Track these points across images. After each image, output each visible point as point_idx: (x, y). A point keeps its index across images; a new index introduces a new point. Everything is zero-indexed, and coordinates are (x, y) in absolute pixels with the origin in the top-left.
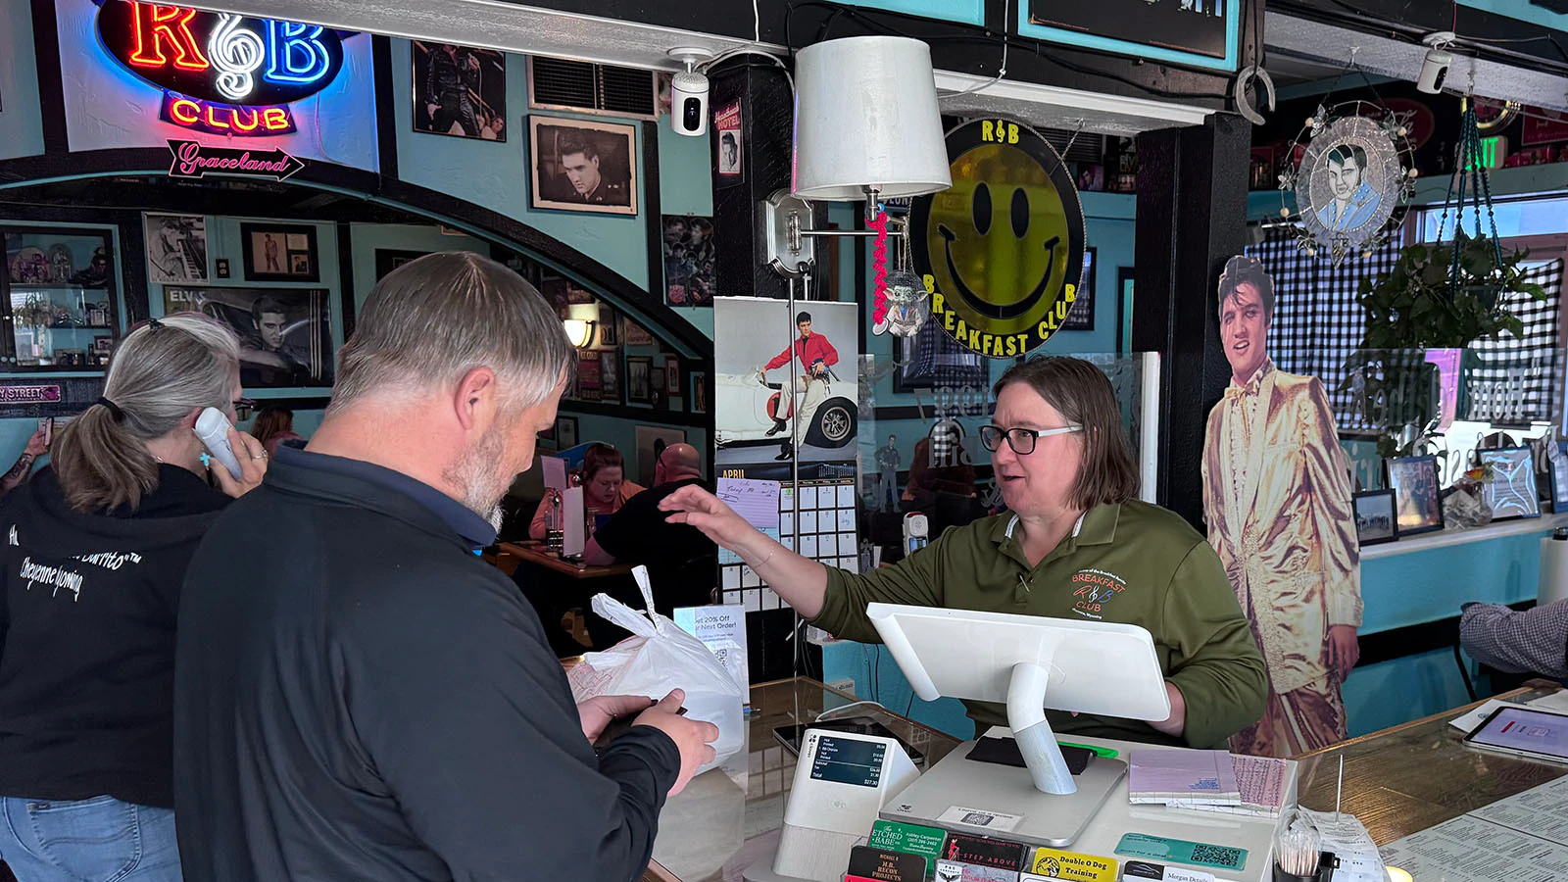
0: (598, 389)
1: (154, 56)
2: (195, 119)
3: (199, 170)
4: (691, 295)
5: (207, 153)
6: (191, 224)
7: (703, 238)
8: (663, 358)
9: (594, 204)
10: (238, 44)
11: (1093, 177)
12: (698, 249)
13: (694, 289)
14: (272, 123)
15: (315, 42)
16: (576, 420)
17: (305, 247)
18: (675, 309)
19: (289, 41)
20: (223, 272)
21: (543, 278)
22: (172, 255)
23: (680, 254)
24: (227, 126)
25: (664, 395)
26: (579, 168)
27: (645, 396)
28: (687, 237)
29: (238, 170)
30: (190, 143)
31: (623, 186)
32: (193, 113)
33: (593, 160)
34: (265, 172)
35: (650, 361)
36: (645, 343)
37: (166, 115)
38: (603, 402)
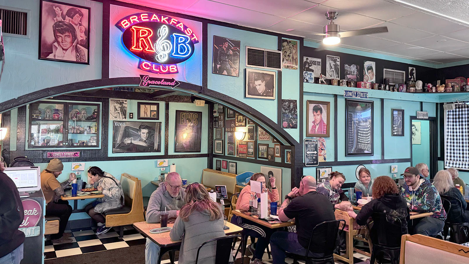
0: (246, 154)
1: (139, 48)
2: (149, 68)
3: (148, 84)
4: (289, 125)
5: (151, 79)
6: (123, 102)
7: (293, 107)
8: (274, 145)
9: (263, 96)
10: (164, 44)
11: (403, 87)
12: (292, 110)
13: (290, 123)
14: (172, 70)
15: (187, 44)
16: (236, 163)
17: (156, 109)
18: (284, 129)
19: (179, 44)
20: (131, 117)
21: (226, 119)
22: (117, 112)
23: (287, 112)
24: (158, 70)
25: (273, 157)
26: (259, 85)
27: (265, 156)
28: (289, 106)
29: (160, 85)
30: (146, 76)
31: (272, 91)
32: (148, 66)
33: (264, 82)
34: (168, 85)
35: (268, 145)
36: (266, 139)
37: (140, 67)
38: (247, 158)
